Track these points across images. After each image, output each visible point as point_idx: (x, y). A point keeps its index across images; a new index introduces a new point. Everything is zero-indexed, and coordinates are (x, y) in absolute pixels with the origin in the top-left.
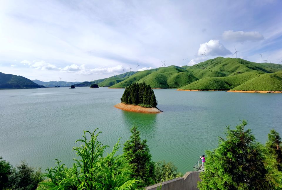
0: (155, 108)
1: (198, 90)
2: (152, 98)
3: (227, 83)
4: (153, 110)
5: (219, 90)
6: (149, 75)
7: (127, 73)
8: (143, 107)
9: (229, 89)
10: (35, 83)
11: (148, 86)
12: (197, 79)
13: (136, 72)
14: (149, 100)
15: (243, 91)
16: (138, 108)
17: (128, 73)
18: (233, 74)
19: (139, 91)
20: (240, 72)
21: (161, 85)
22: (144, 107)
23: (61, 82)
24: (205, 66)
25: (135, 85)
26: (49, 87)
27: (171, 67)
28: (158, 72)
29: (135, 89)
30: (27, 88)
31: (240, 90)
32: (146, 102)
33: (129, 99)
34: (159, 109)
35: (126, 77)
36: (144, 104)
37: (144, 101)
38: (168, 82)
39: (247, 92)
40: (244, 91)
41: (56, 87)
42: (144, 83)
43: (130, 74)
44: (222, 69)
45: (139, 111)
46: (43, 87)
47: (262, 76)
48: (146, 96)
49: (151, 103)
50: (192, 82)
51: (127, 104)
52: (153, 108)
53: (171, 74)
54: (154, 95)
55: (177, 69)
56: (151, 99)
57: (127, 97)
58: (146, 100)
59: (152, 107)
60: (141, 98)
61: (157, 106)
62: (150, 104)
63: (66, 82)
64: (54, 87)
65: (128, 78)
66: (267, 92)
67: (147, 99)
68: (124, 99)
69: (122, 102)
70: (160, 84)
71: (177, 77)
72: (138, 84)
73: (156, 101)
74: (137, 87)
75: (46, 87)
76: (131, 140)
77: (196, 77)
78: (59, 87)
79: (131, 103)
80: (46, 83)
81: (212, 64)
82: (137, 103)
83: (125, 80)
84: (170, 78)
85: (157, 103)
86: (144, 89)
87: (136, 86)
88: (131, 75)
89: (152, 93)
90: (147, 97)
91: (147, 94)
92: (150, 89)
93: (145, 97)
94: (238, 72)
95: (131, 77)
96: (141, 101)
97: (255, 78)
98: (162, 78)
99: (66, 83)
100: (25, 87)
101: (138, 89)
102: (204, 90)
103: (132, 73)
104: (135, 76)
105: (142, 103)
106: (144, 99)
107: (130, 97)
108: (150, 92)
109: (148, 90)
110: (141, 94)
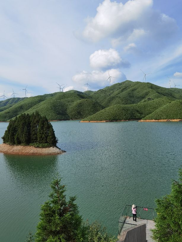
0: (55, 148)
1: (105, 121)
3: (137, 111)
4: (52, 150)
5: (129, 120)
6: (42, 103)
7: (9, 100)
8: (38, 147)
9: (140, 119)
11: (44, 117)
12: (103, 108)
13: (23, 99)
14: (47, 137)
15: (155, 119)
16: (31, 150)
17: (11, 100)
18: (143, 100)
19: (31, 125)
20: (150, 99)
21: (59, 116)
22: (40, 148)
24: (111, 92)
25: (24, 117)
27: (71, 92)
28: (54, 98)
29: (25, 122)
31: (152, 119)
32: (42, 140)
33: (16, 137)
34: (60, 149)
35: (8, 105)
36: (40, 143)
37: (39, 139)
38: (68, 111)
39: (159, 121)
40: (156, 121)
42: (38, 114)
43: (13, 101)
44: (131, 95)
45: (33, 153)
47: (173, 102)
49: (49, 141)
50: (97, 111)
51: (14, 145)
52: (51, 148)
54: (53, 130)
55: (78, 95)
56: (48, 136)
57: (13, 135)
58: (41, 137)
59: (51, 146)
60: (34, 135)
61: (57, 145)
62: (47, 142)
65: (11, 106)
66: (179, 120)
67: (43, 136)
68: (8, 138)
69: (4, 143)
70: (58, 114)
71: (80, 105)
72: (28, 114)
73: (55, 138)
76: (52, 200)
77: (102, 104)
79: (19, 143)
81: (120, 88)
82: (28, 142)
83: (5, 109)
85: (57, 141)
86: (38, 122)
87: (26, 119)
88: (15, 102)
89: (50, 127)
90: (43, 133)
91: (42, 128)
92: (46, 122)
93: (41, 133)
94: (148, 99)
95: (15, 106)
96: (34, 140)
97: (166, 105)
98: (59, 106)
101: (29, 124)
102: (112, 120)
103: (16, 100)
104: (21, 103)
105: (35, 142)
106: (39, 136)
107: (18, 135)
108: (46, 126)
109: (43, 124)
110: (34, 129)
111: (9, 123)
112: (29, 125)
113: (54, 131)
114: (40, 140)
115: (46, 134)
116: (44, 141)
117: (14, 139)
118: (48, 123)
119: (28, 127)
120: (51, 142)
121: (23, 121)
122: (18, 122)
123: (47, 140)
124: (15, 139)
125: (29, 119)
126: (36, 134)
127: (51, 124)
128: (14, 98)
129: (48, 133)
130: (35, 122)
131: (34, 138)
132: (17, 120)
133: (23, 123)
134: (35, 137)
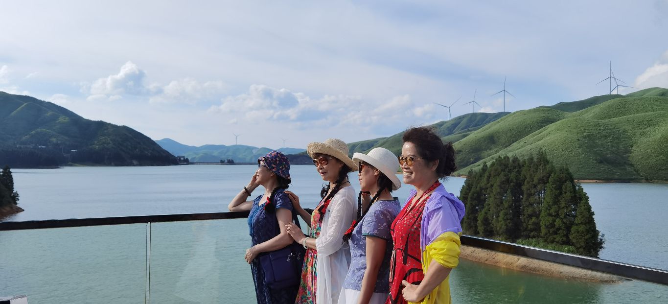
2: (578, 220)
6: (552, 127)
7: (460, 118)
10: (165, 147)
11: (562, 169)
14: (568, 228)
17: (465, 120)
19: (524, 188)
21: (603, 167)
23: (237, 148)
25: (504, 165)
26: (208, 163)
28: (589, 114)
29: (508, 181)
30: (141, 165)
32: (555, 233)
33: (480, 217)
35: (457, 133)
37: (543, 231)
38: (635, 155)
41: (222, 162)
43: (471, 121)
46: (186, 162)
48: (552, 211)
49: (574, 241)
53: (650, 123)
54: (589, 208)
56: (572, 224)
57: (474, 211)
58: (553, 225)
60: (530, 216)
62: (569, 243)
63: (253, 148)
64: (217, 163)
65: (465, 136)
67: (558, 223)
70: (601, 162)
72: (515, 158)
73: (595, 233)
74: (514, 173)
75: (192, 163)
78: (231, 162)
80: (193, 148)
84: (644, 139)
85: (601, 243)
86: (544, 181)
87: (510, 171)
88: (476, 125)
89: (580, 198)
90: (557, 215)
91: (556, 201)
92: (569, 184)
93: (550, 215)
96: (531, 231)
98: (606, 137)
99: (254, 152)
100: (135, 162)
101: (519, 185)
103: (478, 118)
104: (491, 129)
105: (534, 237)
106: (544, 221)
107: (486, 213)
108: (568, 195)
109: (559, 188)
110: (532, 200)
111: (465, 179)
112: (517, 189)
113: (593, 214)
114: (546, 234)
115: (565, 217)
116: (558, 238)
117: (477, 221)
118: (574, 186)
119: (514, 194)
120: (583, 244)
121: (502, 177)
122: (489, 177)
123: (571, 237)
124: (479, 222)
125: (519, 172)
126: (538, 216)
127: (585, 191)
128: (474, 115)
129: (575, 217)
130: (536, 180)
131: (530, 227)
132: (487, 174)
133: (503, 183)
134: (534, 224)
